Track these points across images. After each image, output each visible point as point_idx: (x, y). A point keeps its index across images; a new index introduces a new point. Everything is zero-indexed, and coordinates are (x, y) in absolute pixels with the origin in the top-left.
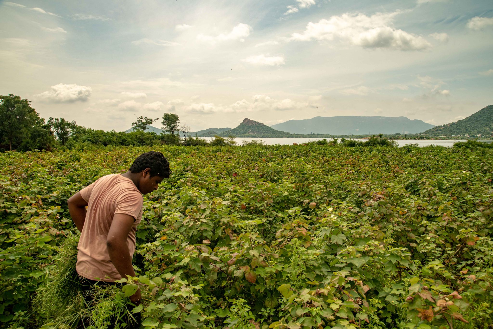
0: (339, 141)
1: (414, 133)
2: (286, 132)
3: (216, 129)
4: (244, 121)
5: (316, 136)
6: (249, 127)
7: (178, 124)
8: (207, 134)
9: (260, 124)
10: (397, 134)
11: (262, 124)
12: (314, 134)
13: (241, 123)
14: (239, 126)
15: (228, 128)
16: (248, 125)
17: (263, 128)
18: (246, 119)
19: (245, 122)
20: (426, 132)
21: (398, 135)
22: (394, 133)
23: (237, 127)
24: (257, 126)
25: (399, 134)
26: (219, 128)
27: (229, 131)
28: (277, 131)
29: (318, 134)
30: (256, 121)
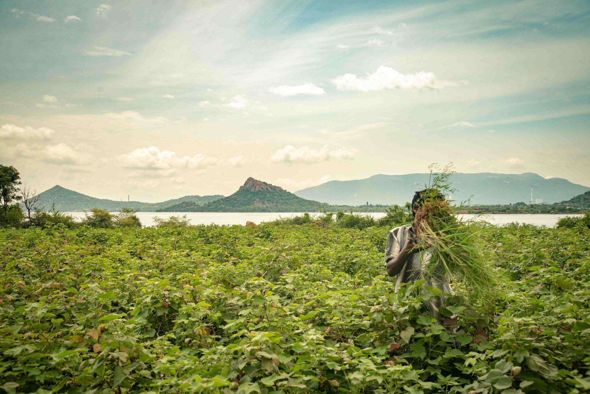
0: (334, 217)
1: (551, 202)
2: (322, 201)
3: (197, 197)
4: (246, 183)
5: (375, 208)
6: (256, 194)
7: (16, 187)
8: (179, 206)
9: (275, 188)
10: (518, 204)
11: (278, 187)
12: (371, 206)
13: (241, 187)
14: (238, 192)
15: (219, 196)
16: (253, 190)
17: (281, 196)
18: (250, 179)
19: (248, 186)
20: (572, 201)
21: (521, 206)
22: (514, 202)
23: (235, 194)
24: (269, 192)
25: (523, 204)
26: (202, 195)
27: (219, 201)
28: (306, 201)
29: (377, 206)
30: (268, 183)
